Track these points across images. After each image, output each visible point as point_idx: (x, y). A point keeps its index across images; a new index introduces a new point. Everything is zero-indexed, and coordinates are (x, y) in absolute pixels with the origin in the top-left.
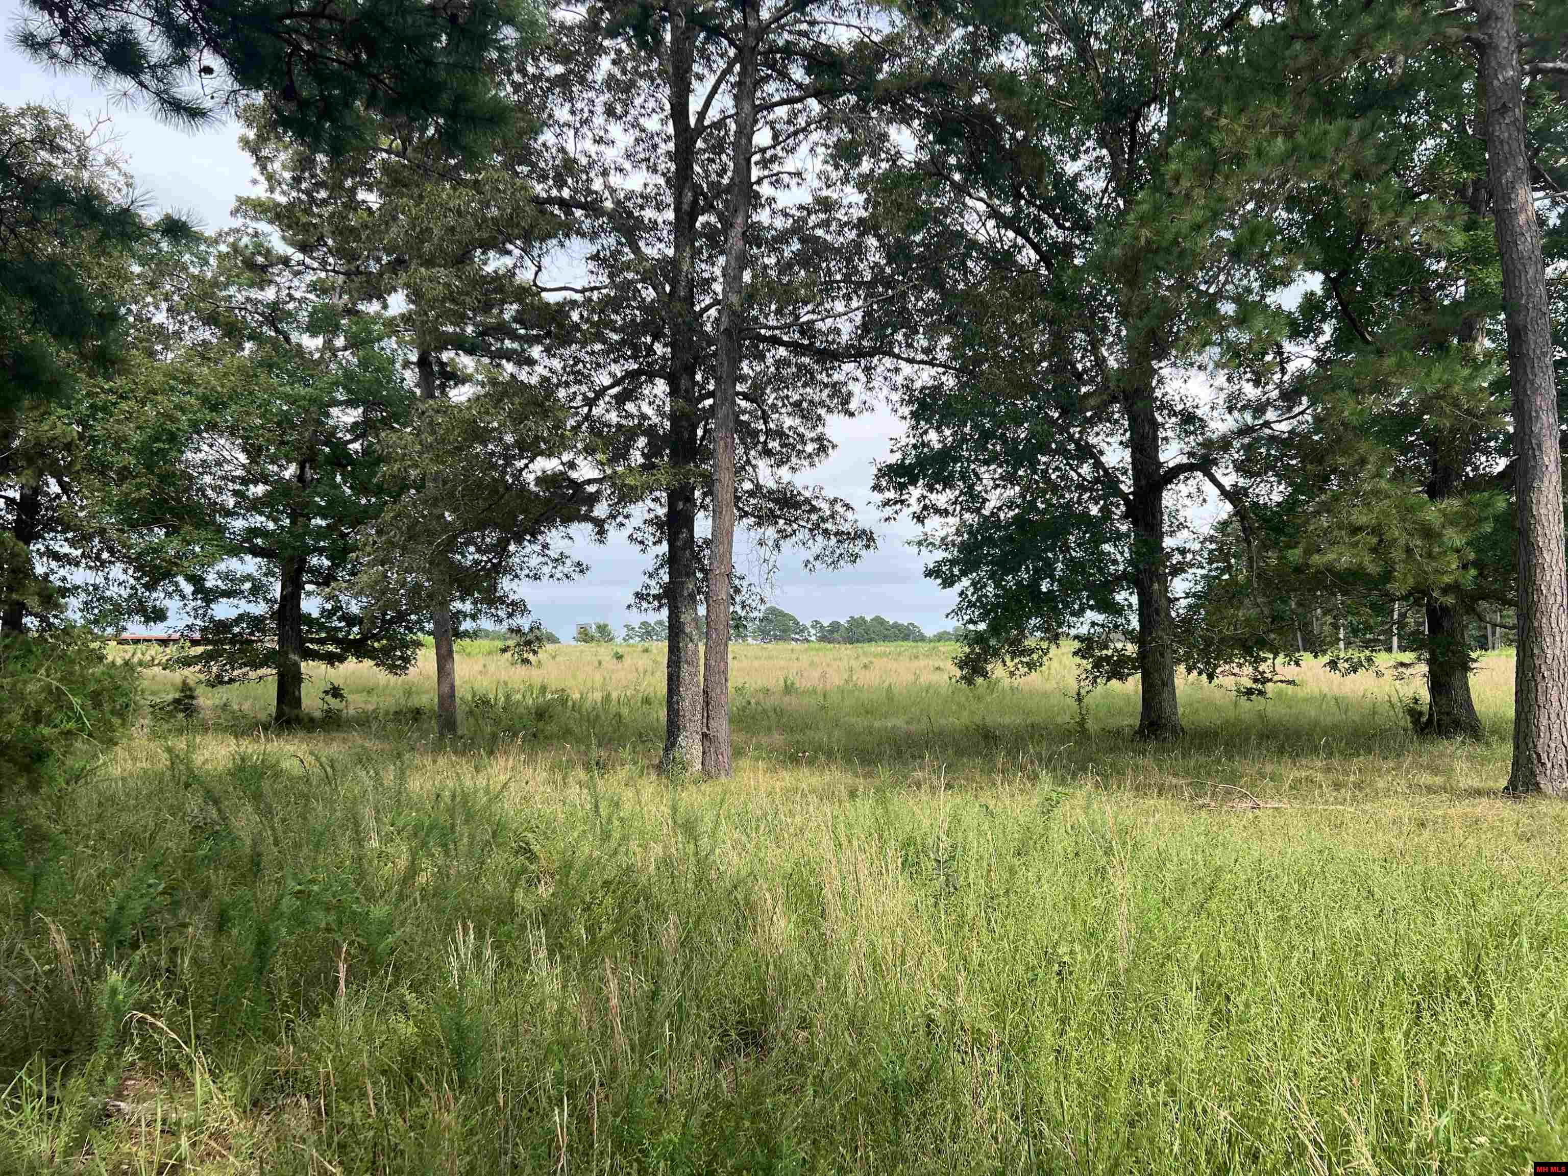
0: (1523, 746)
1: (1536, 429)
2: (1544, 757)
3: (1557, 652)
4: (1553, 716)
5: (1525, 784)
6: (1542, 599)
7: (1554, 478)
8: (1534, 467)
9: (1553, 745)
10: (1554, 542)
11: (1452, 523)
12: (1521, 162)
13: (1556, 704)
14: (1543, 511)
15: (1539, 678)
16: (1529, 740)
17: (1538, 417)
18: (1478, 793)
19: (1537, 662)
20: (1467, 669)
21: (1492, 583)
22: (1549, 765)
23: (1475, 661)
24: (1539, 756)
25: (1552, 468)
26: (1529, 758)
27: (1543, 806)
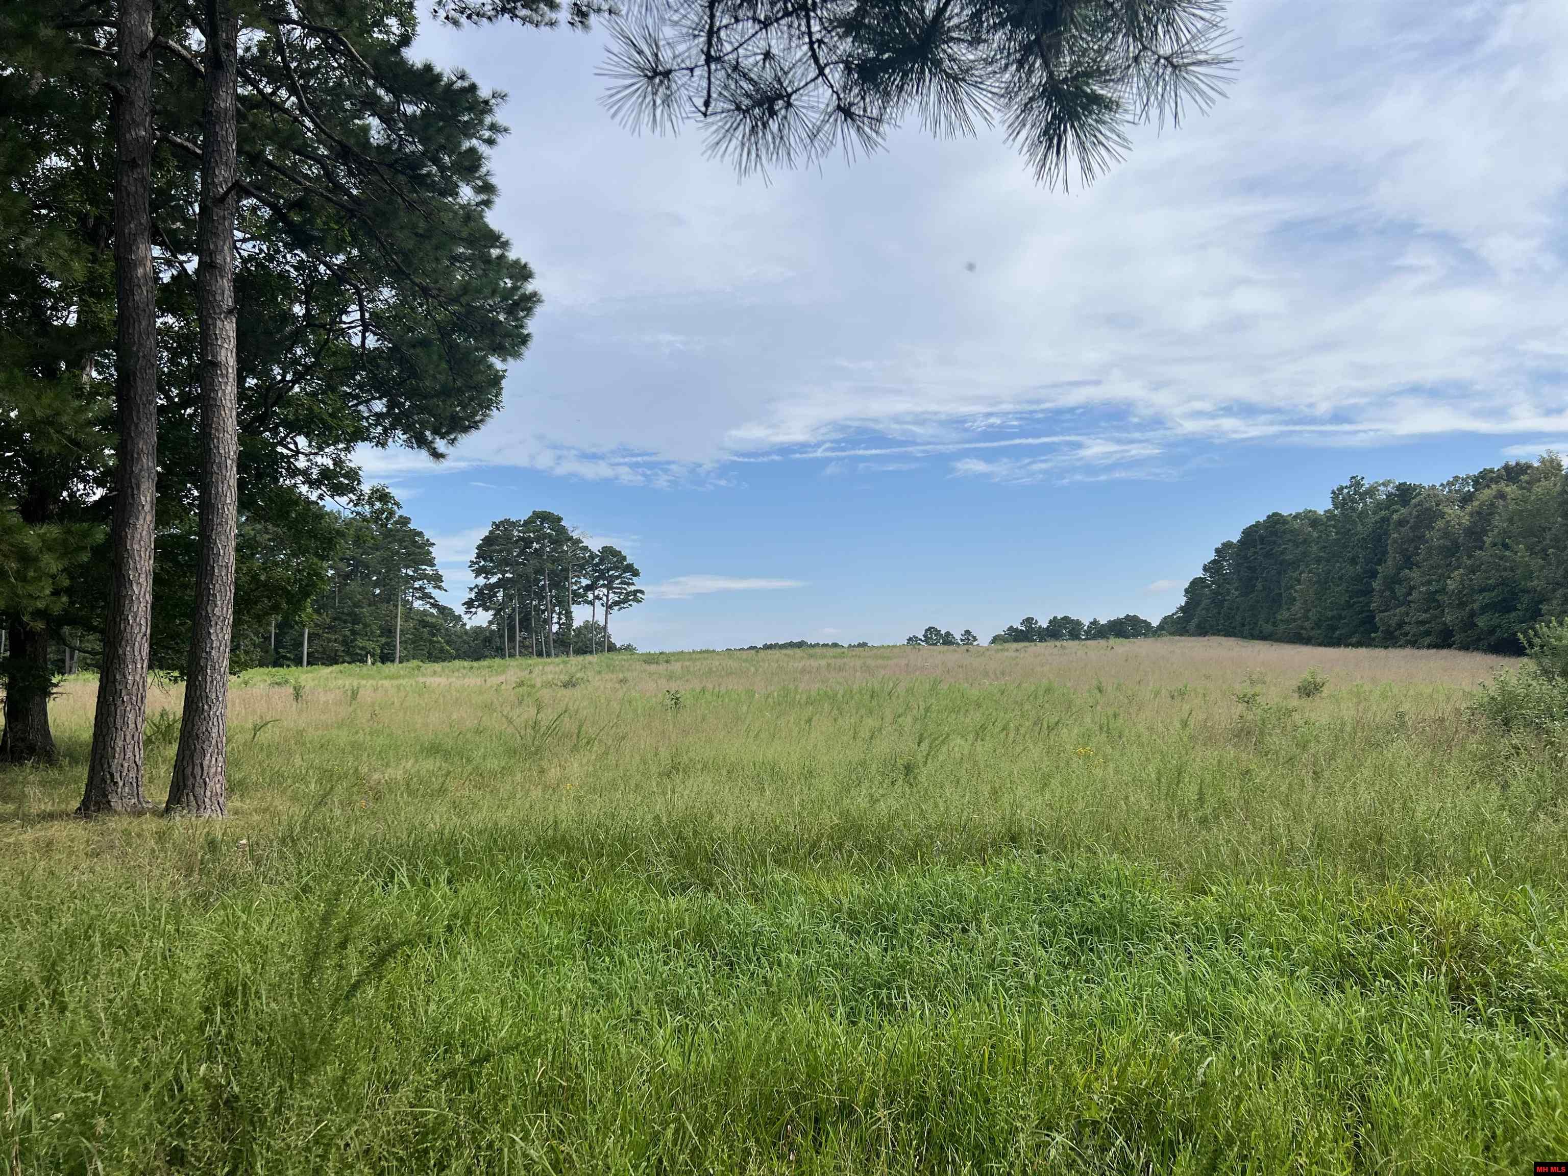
0: (98, 767)
1: (136, 470)
2: (117, 777)
3: (137, 678)
4: (128, 738)
5: (97, 803)
6: (128, 628)
7: (149, 518)
8: (132, 505)
9: (126, 765)
10: (143, 576)
11: (49, 550)
12: (144, 219)
13: (132, 726)
14: (136, 547)
15: (119, 703)
16: (104, 761)
17: (139, 459)
18: (51, 816)
19: (119, 687)
20: (47, 694)
21: (80, 609)
22: (121, 784)
23: (56, 685)
24: (112, 776)
25: (147, 508)
26: (103, 780)
27: (113, 823)
